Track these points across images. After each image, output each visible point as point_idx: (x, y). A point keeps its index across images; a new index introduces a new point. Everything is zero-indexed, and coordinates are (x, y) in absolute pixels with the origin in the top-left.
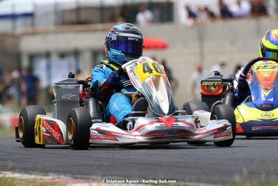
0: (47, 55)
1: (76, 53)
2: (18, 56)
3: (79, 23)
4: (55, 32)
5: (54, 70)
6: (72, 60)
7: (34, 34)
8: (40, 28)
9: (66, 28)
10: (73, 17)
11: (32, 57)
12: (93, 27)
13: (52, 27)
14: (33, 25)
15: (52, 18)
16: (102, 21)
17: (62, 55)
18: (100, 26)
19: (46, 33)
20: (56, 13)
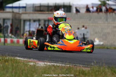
0: (30, 20)
1: (39, 20)
2: (20, 20)
3: (41, 11)
4: (32, 13)
5: (31, 26)
7: (26, 13)
8: (27, 12)
9: (36, 12)
10: (39, 9)
11: (25, 21)
12: (45, 12)
13: (32, 12)
14: (26, 11)
15: (32, 9)
16: (48, 11)
17: (34, 21)
18: (47, 12)
19: (30, 13)
20: (33, 7)
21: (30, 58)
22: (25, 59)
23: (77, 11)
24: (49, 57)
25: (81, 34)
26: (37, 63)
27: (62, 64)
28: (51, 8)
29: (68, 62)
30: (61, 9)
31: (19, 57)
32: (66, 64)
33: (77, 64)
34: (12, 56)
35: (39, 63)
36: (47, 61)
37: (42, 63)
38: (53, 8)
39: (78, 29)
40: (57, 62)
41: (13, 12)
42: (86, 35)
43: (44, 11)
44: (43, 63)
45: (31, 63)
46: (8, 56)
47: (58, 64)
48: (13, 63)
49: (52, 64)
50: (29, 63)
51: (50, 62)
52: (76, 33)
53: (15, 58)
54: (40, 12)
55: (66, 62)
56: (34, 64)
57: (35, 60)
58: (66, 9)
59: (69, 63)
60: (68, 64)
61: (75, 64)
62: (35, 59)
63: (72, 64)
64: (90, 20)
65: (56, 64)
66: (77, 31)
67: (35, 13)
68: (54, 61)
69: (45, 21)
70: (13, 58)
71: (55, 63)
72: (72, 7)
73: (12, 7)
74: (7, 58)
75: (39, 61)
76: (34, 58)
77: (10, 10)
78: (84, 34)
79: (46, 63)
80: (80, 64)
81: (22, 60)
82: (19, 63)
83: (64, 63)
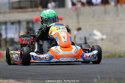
0: (5, 23)
1: (19, 22)
4: (8, 13)
5: (8, 31)
6: (17, 26)
10: (17, 5)
12: (27, 10)
13: (7, 10)
17: (13, 23)
18: (30, 10)
19: (5, 13)
20: (9, 3)
25: (81, 38)
38: (39, 2)
42: (88, 39)
54: (20, 10)
64: (93, 17)
67: (13, 12)
69: (28, 22)
78: (85, 38)
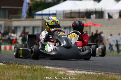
1: (70, 28)
3: (71, 18)
6: (68, 30)
9: (67, 19)
13: (62, 19)
15: (62, 15)
16: (79, 17)
17: (65, 28)
19: (60, 20)
20: (64, 14)
21: (60, 67)
22: (55, 68)
23: (110, 17)
24: (80, 66)
25: (114, 41)
26: (67, 72)
27: (94, 72)
28: (82, 15)
29: (99, 70)
30: (93, 15)
31: (48, 65)
32: (97, 72)
33: (109, 72)
34: (42, 65)
35: (69, 72)
36: (77, 70)
37: (72, 72)
38: (84, 14)
39: (111, 35)
40: (87, 70)
41: (43, 20)
42: (119, 41)
43: (75, 18)
44: (74, 71)
45: (61, 72)
46: (37, 65)
47: (89, 73)
48: (42, 72)
49: (83, 72)
50: (59, 72)
51: (81, 71)
52: (109, 40)
53: (45, 67)
55: (97, 71)
56: (65, 73)
57: (65, 69)
58: (98, 15)
59: (101, 71)
60: (99, 72)
61: (107, 72)
62: (66, 67)
63: (103, 72)
65: (86, 73)
66: (109, 37)
68: (85, 69)
70: (42, 67)
71: (86, 71)
72: (104, 13)
73: (42, 15)
74: (36, 67)
75: (70, 69)
76: (64, 67)
77: (40, 17)
78: (117, 41)
79: (76, 72)
80: (112, 72)
81: (52, 69)
82: (49, 73)
83: (95, 71)
